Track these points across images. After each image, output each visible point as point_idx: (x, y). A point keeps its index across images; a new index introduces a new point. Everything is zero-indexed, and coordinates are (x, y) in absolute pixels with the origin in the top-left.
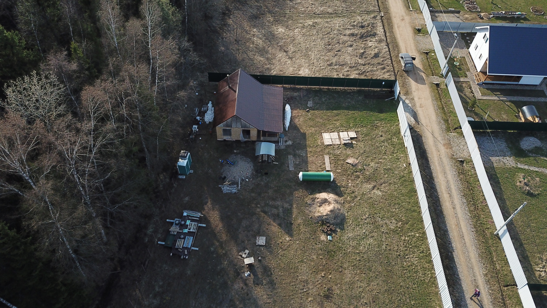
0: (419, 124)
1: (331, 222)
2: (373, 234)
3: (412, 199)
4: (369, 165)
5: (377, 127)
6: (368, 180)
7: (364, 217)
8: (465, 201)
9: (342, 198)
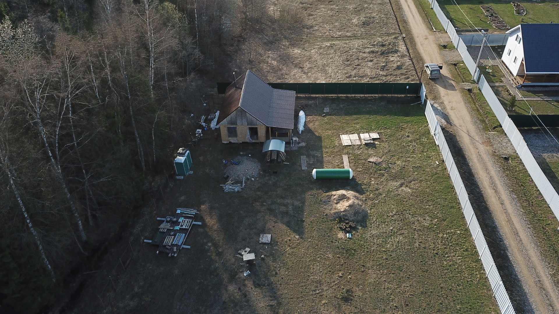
0: (451, 125)
1: (351, 219)
2: (403, 231)
3: (449, 196)
4: (395, 163)
5: (402, 129)
6: (395, 178)
7: (391, 214)
8: (515, 197)
9: (364, 195)
